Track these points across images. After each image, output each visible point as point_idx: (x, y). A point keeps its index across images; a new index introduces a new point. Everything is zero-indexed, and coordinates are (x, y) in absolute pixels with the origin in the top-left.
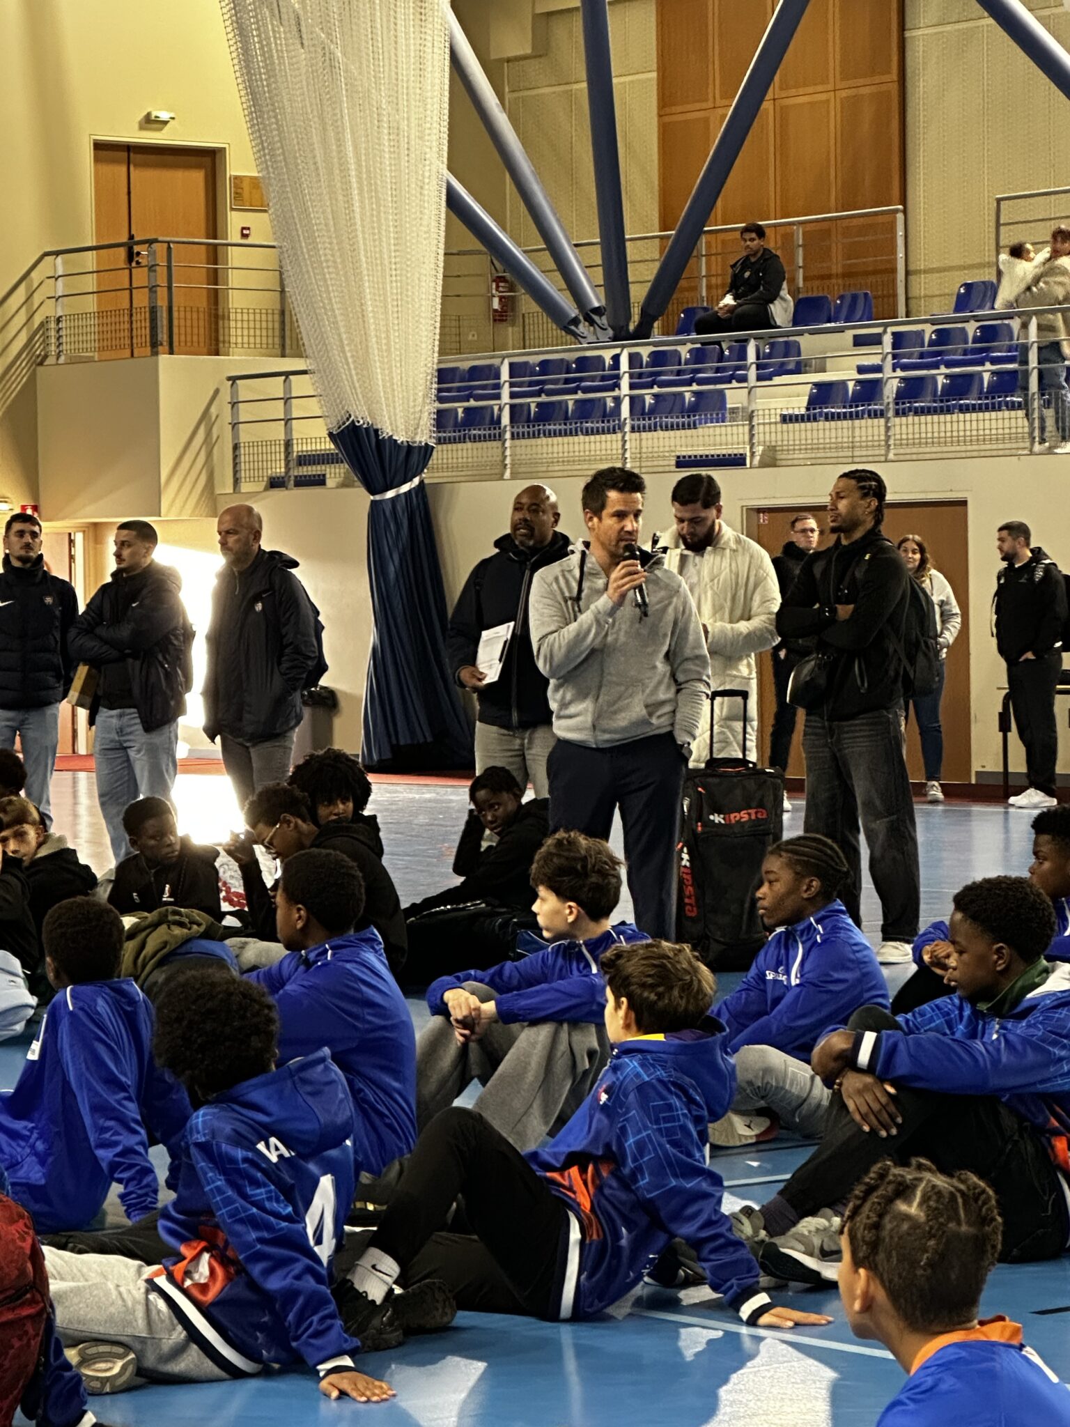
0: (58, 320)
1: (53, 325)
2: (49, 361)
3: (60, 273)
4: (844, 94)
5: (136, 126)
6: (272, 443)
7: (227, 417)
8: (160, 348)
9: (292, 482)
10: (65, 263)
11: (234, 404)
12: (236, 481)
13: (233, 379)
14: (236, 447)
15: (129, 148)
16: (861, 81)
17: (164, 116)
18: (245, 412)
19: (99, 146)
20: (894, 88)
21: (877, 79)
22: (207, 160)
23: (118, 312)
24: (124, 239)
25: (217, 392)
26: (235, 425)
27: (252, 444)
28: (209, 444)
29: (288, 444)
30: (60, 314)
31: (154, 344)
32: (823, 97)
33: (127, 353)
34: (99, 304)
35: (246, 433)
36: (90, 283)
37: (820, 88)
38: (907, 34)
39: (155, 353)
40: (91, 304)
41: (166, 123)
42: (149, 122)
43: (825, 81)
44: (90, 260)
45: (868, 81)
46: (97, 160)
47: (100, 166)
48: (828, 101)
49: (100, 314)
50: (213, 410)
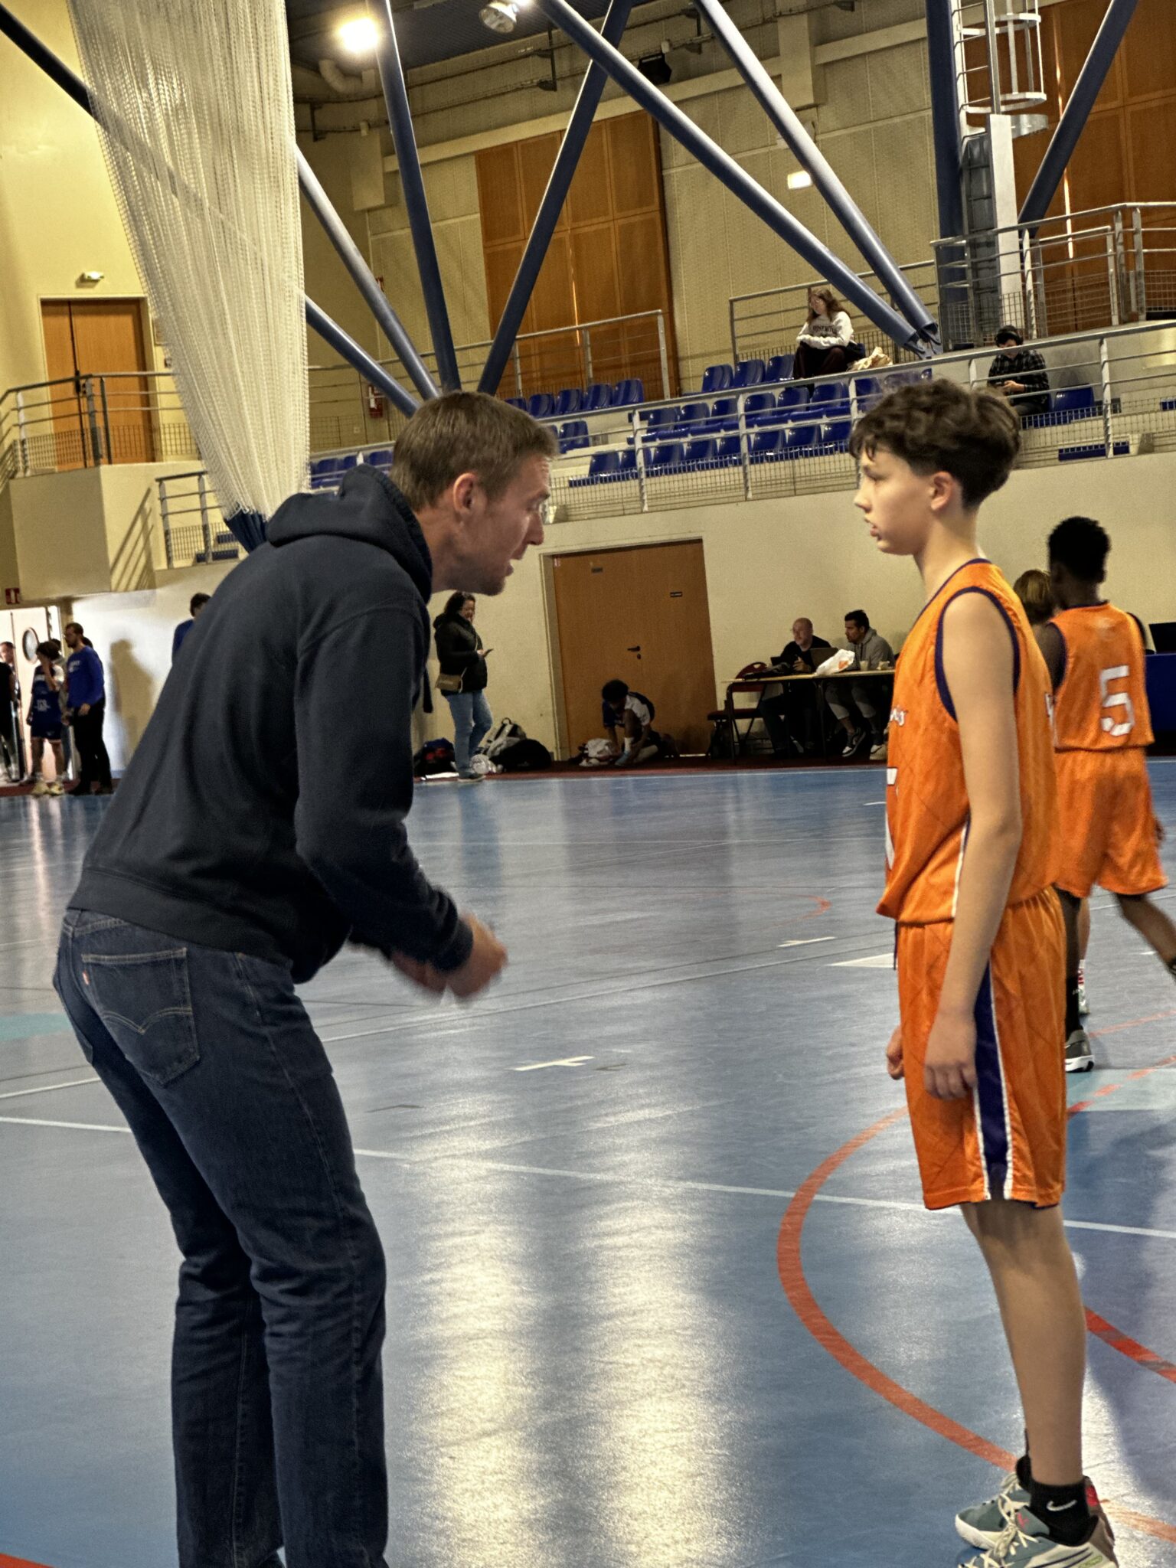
0: (23, 442)
1: (19, 447)
2: (20, 474)
3: (21, 404)
4: (621, 222)
5: (73, 285)
6: (194, 528)
7: (158, 510)
8: (101, 460)
9: (211, 557)
10: (24, 397)
11: (163, 500)
12: (169, 559)
13: (160, 480)
14: (167, 533)
15: (69, 303)
16: (632, 212)
17: (95, 275)
18: (172, 505)
19: (45, 303)
20: (657, 216)
21: (645, 209)
22: (134, 307)
23: (71, 433)
24: (72, 375)
25: (149, 491)
26: (164, 516)
27: (179, 530)
28: (146, 532)
29: (205, 528)
30: (23, 437)
31: (97, 457)
32: (606, 226)
33: (81, 465)
34: (56, 427)
35: (174, 522)
36: (47, 411)
37: (601, 219)
38: (665, 173)
39: (97, 464)
40: (49, 428)
41: (96, 281)
42: (83, 281)
43: (606, 214)
44: (45, 393)
45: (639, 211)
46: (45, 314)
47: (48, 319)
48: (609, 228)
49: (58, 435)
50: (147, 505)
